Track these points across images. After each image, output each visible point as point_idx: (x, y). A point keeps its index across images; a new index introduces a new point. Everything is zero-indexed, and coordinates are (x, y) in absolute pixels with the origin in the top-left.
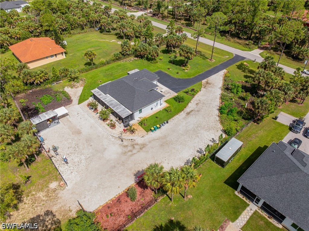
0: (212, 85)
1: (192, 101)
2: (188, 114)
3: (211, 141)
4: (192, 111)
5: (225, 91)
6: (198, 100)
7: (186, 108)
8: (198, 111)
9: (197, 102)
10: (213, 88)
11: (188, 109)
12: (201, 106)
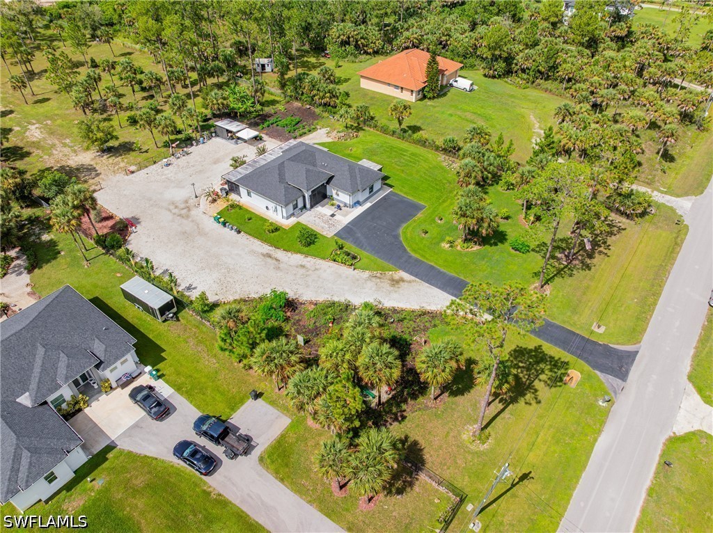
0: (389, 288)
1: (311, 257)
2: (268, 256)
4: (277, 260)
6: (317, 267)
8: (278, 268)
9: (308, 266)
10: (377, 290)
12: (294, 272)
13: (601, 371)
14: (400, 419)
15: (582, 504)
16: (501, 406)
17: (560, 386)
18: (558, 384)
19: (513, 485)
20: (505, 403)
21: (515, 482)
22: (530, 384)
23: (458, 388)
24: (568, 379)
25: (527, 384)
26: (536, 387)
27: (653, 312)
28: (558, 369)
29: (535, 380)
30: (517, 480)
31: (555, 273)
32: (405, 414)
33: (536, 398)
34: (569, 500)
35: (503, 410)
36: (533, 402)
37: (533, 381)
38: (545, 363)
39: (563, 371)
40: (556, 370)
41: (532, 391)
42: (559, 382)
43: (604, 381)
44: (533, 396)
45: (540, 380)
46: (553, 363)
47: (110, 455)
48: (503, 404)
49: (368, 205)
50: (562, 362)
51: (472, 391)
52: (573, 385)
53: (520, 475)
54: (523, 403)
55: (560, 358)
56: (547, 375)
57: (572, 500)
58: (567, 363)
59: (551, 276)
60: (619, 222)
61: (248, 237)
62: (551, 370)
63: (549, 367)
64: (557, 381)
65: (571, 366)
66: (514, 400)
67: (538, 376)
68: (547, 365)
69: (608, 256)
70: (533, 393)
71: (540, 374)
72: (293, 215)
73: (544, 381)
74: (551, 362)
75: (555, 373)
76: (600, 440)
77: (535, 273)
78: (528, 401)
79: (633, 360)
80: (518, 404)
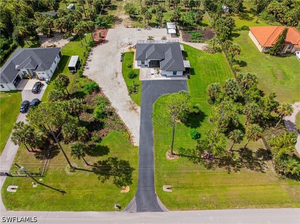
0: (128, 109)
1: (125, 82)
2: (117, 73)
3: (89, 68)
4: (117, 76)
5: (110, 110)
6: (122, 86)
7: (122, 76)
8: (113, 79)
9: (120, 84)
10: (124, 106)
11: (120, 76)
12: (114, 83)
13: (136, 199)
14: (66, 143)
15: (57, 216)
16: (91, 169)
17: (118, 187)
18: (119, 186)
19: (58, 190)
20: (94, 170)
21: (60, 190)
22: (110, 174)
23: (91, 152)
24: (124, 188)
25: (109, 173)
26: (110, 178)
27: (201, 210)
28: (126, 182)
29: (113, 175)
30: (61, 190)
31: (190, 155)
32: (69, 143)
33: (104, 180)
34: (57, 211)
35: (90, 171)
36: (101, 180)
37: (112, 175)
38: (126, 175)
39: (126, 184)
40: (125, 181)
41: (107, 177)
42: (120, 185)
43: (131, 202)
44: (105, 178)
45: (115, 177)
46: (128, 178)
47: (18, 92)
48: (92, 170)
49: (170, 79)
50: (131, 181)
51: (92, 157)
52: (122, 191)
53: (64, 190)
54: (98, 177)
55: (132, 179)
56: (120, 179)
57: (58, 212)
58: (131, 183)
59: (186, 155)
60: (267, 168)
61: (121, 65)
62: (123, 179)
63: (124, 177)
64: (120, 184)
65: (131, 186)
66: (97, 173)
67: (117, 176)
68: (125, 176)
69: (229, 173)
70: (106, 178)
71: (118, 176)
72: (141, 66)
73: (115, 179)
74: (128, 177)
75: (123, 181)
76: (94, 212)
77: (182, 148)
78: (100, 178)
79: (155, 211)
80: (96, 175)
